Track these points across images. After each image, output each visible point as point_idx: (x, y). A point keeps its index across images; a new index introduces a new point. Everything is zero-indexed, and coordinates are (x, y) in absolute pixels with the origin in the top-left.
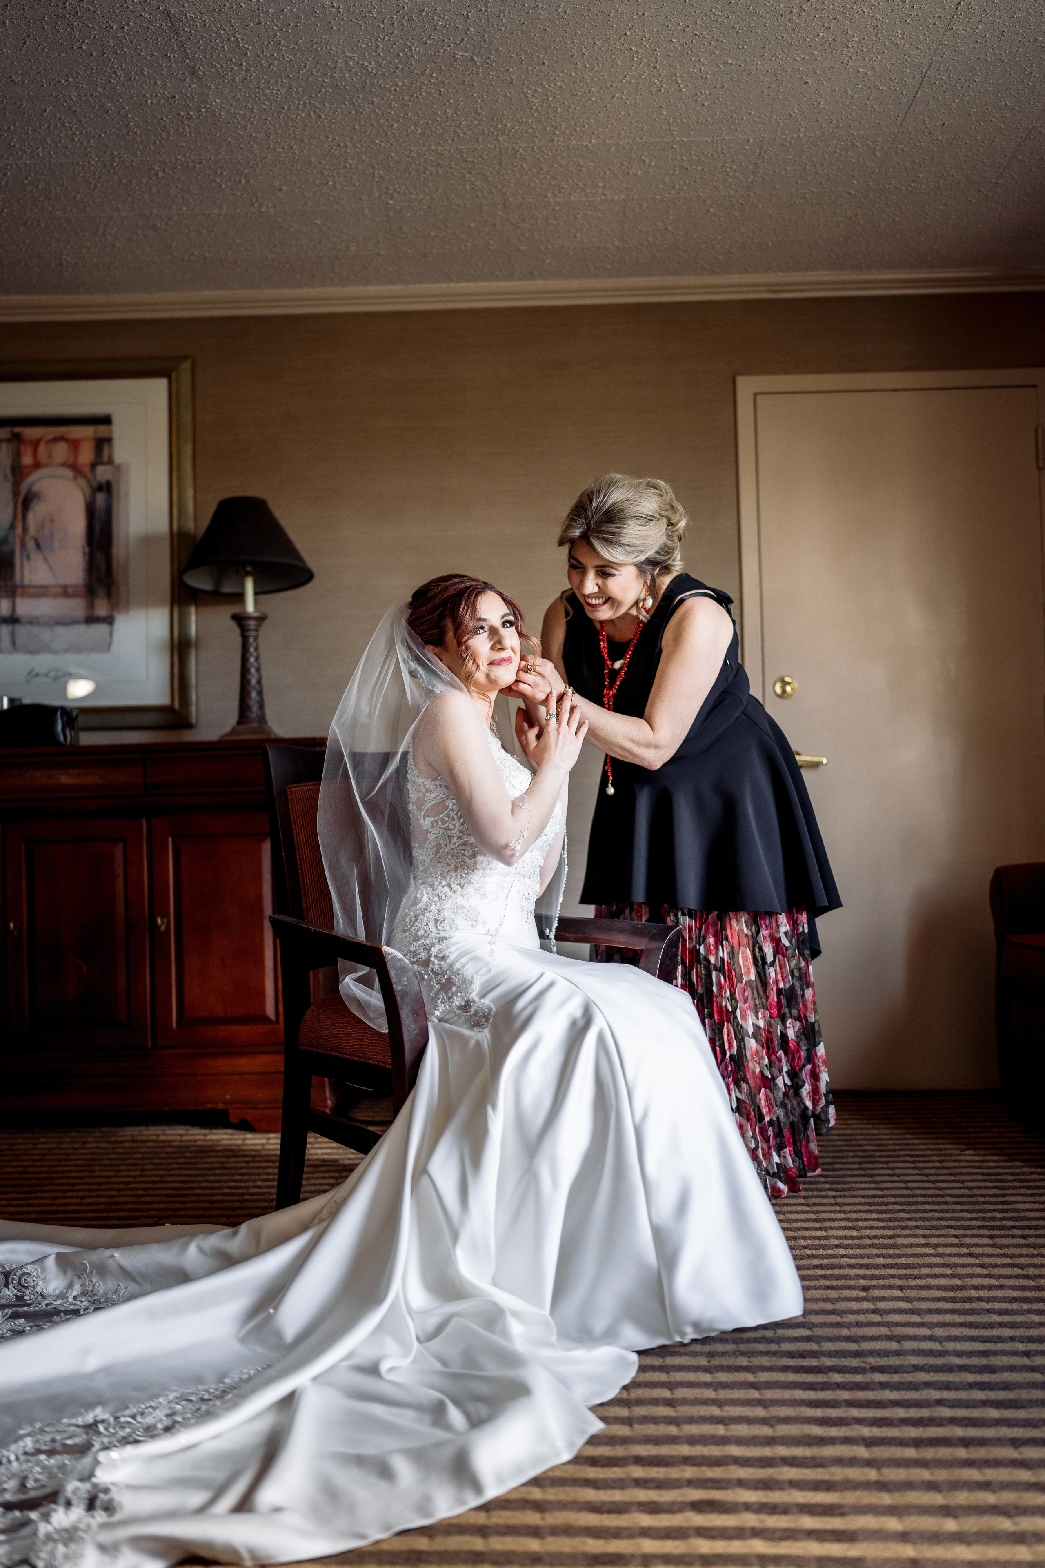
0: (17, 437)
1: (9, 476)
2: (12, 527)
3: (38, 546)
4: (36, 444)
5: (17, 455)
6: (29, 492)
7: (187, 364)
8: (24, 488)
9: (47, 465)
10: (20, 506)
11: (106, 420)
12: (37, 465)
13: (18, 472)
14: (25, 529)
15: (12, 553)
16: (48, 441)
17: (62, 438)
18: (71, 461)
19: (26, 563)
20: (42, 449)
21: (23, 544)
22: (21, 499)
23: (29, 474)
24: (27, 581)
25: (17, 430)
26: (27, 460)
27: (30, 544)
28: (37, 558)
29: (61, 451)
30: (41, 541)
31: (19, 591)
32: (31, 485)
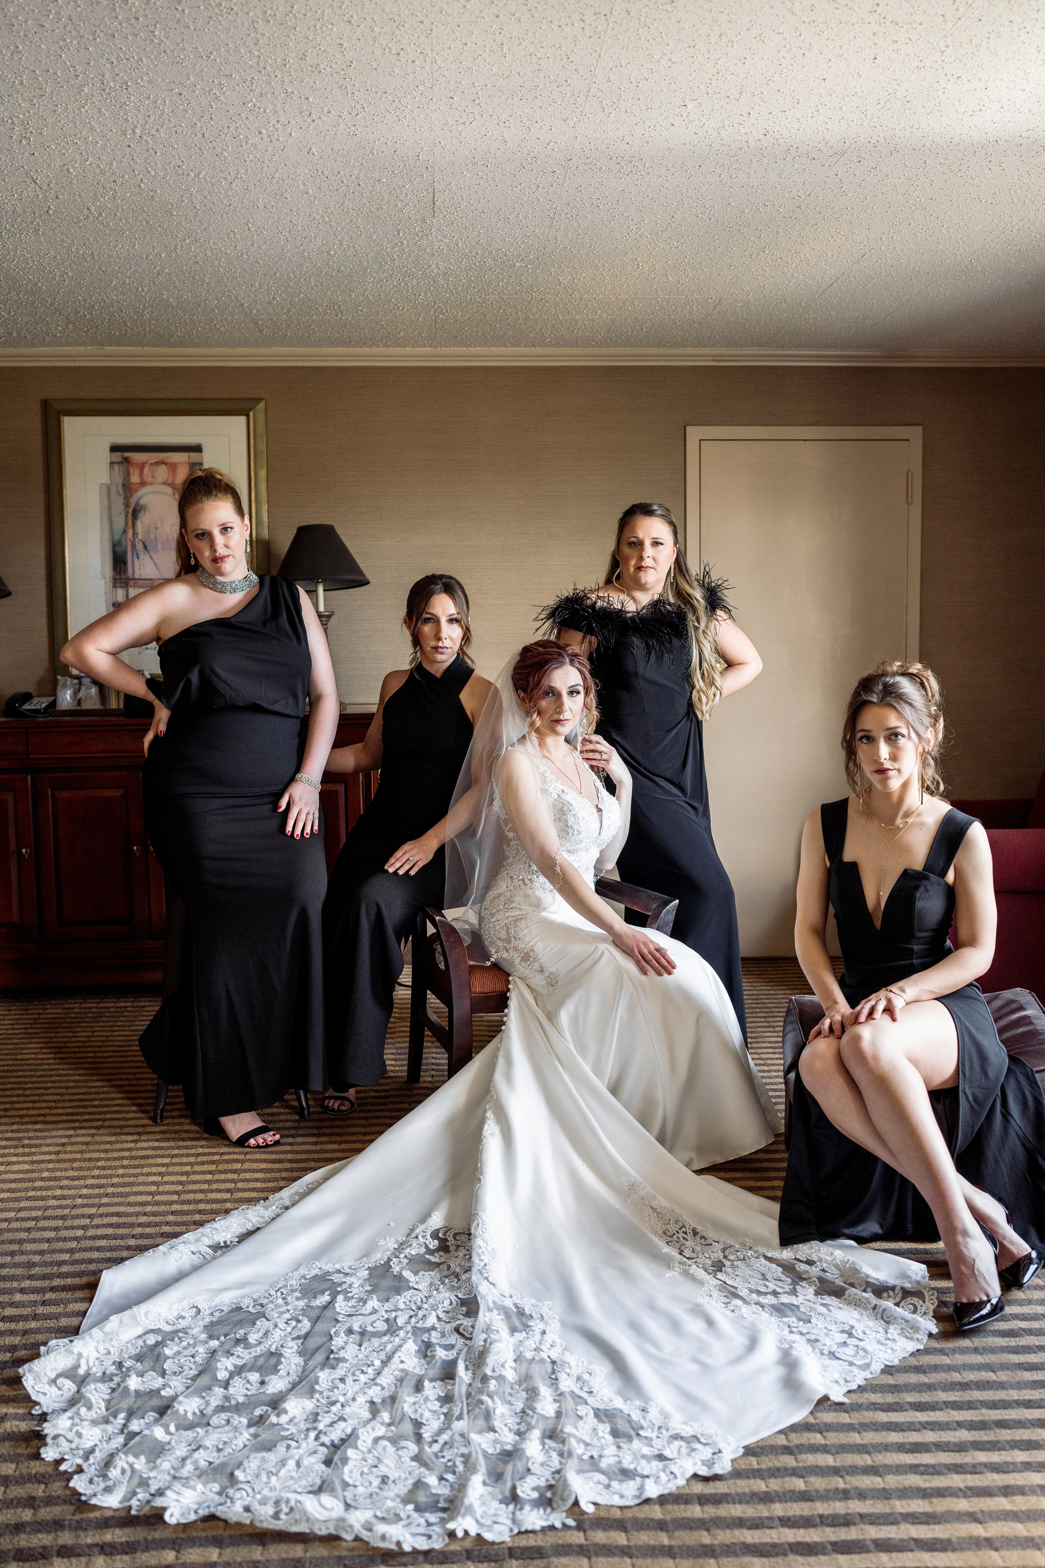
0: (126, 460)
1: (121, 492)
2: (125, 531)
3: (145, 547)
4: (142, 466)
5: (128, 475)
6: (137, 504)
7: (262, 405)
8: (133, 501)
9: (151, 484)
10: (130, 516)
11: (198, 449)
12: (143, 484)
13: (128, 489)
14: (135, 534)
15: (125, 552)
16: (151, 464)
17: (163, 462)
18: (170, 481)
19: (136, 560)
20: (146, 470)
21: (134, 546)
22: (131, 510)
23: (136, 490)
24: (137, 576)
25: (126, 454)
26: (135, 479)
27: (140, 546)
28: (145, 558)
29: (162, 473)
30: (147, 544)
31: (131, 583)
32: (139, 499)
